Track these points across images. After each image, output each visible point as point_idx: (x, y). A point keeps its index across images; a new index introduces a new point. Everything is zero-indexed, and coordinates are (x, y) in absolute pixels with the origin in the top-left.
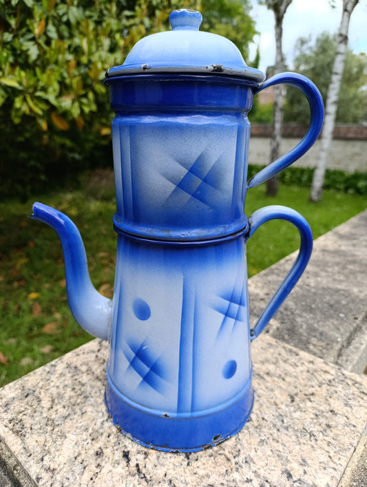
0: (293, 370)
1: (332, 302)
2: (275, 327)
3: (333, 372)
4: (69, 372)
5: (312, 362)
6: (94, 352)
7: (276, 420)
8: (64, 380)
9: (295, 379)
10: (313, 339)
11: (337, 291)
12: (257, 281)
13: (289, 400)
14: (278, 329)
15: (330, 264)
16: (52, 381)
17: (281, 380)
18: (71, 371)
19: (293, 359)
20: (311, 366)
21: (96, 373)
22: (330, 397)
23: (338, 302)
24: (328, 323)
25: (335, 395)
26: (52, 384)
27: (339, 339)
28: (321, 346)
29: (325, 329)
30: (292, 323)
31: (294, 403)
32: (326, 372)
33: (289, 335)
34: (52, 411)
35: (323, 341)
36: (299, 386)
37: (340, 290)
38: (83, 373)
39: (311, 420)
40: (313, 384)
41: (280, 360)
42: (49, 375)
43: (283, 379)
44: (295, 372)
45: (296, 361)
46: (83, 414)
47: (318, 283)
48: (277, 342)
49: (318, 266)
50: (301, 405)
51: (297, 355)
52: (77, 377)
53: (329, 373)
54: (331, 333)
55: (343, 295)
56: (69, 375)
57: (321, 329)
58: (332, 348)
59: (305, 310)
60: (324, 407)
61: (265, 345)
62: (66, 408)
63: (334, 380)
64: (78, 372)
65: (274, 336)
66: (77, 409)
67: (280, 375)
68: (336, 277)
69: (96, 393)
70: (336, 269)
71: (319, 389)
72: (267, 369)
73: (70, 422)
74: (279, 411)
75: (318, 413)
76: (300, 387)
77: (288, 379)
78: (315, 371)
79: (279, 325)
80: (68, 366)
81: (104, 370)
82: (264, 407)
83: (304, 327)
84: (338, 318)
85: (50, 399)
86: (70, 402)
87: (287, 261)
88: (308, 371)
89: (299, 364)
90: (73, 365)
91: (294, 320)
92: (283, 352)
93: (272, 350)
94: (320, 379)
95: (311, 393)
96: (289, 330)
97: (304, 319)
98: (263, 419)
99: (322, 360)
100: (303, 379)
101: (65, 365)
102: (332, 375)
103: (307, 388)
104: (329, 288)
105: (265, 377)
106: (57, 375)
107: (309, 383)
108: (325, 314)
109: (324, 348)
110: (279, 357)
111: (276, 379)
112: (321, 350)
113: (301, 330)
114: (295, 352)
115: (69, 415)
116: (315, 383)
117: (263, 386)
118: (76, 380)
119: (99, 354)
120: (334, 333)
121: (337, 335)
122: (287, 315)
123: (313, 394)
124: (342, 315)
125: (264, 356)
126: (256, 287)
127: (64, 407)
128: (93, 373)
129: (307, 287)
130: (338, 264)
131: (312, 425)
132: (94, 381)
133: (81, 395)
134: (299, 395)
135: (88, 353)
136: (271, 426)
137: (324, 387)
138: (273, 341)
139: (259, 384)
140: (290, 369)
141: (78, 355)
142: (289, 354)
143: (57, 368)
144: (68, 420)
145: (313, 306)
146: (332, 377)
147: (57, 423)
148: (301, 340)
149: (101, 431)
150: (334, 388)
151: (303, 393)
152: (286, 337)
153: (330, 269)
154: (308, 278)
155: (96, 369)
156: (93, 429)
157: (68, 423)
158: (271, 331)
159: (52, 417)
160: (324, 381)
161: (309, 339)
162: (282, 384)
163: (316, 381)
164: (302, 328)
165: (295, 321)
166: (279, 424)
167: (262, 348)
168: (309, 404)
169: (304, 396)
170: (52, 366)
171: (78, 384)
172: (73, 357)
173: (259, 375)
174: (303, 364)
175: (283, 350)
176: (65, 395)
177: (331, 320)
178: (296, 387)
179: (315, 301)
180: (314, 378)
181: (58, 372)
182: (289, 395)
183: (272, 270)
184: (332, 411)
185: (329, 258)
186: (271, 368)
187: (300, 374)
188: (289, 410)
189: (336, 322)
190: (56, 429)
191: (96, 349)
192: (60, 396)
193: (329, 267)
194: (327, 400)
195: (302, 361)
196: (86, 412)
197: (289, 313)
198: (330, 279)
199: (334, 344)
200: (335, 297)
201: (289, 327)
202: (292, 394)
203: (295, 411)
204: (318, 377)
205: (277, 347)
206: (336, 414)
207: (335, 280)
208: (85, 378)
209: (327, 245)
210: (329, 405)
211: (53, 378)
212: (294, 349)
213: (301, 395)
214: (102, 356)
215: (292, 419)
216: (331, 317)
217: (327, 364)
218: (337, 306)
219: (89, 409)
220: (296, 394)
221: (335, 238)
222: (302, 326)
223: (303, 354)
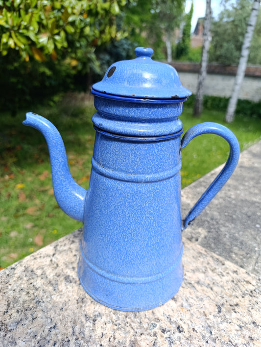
0: (220, 280)
1: (249, 214)
2: (203, 236)
3: (254, 282)
4: (26, 276)
5: (236, 272)
6: (49, 256)
7: (205, 331)
8: (21, 284)
9: (222, 289)
10: (235, 248)
11: (253, 203)
12: (188, 192)
13: (217, 310)
14: (205, 237)
15: (246, 179)
16: (10, 285)
17: (209, 290)
18: (28, 275)
19: (220, 269)
20: (235, 275)
21: (49, 277)
22: (252, 308)
23: (254, 214)
24: (247, 233)
25: (257, 306)
26: (10, 287)
27: (256, 249)
28: (242, 255)
29: (245, 239)
30: (217, 232)
31: (221, 314)
32: (248, 282)
33: (215, 244)
34: (7, 315)
35: (243, 250)
36: (224, 296)
37: (255, 202)
38: (37, 277)
39: (236, 332)
40: (237, 294)
41: (209, 269)
42: (8, 278)
43: (212, 289)
44: (221, 281)
45: (222, 271)
46: (33, 319)
47: (237, 195)
48: (206, 251)
49: (237, 180)
50: (227, 316)
51: (223, 264)
52: (32, 281)
53: (251, 283)
54: (250, 242)
55: (258, 207)
56: (25, 279)
57: (241, 239)
58: (250, 257)
59: (227, 221)
60: (247, 319)
61: (196, 254)
62: (19, 313)
63: (255, 290)
64: (34, 276)
65: (203, 245)
66: (29, 313)
67: (209, 285)
68: (252, 190)
69: (47, 297)
70: (252, 183)
71: (242, 300)
72: (198, 278)
73: (21, 328)
74: (208, 322)
75: (242, 325)
76: (226, 298)
77: (215, 288)
78: (239, 282)
79: (206, 234)
80: (26, 269)
81: (56, 275)
82: (194, 318)
83: (227, 236)
84: (255, 229)
85: (6, 303)
86: (23, 307)
87: (212, 174)
88: (233, 281)
89: (224, 274)
90: (30, 269)
91: (218, 229)
92: (212, 262)
93: (201, 259)
94: (244, 289)
95: (235, 303)
96: (214, 239)
97: (227, 229)
98: (194, 329)
99: (244, 271)
100: (229, 289)
101: (23, 268)
102: (253, 286)
103: (232, 298)
104: (246, 200)
105: (196, 285)
106: (15, 279)
107: (234, 294)
108: (244, 225)
109: (244, 258)
110: (208, 266)
111: (205, 288)
112: (241, 259)
113: (225, 239)
114: (221, 262)
115: (21, 320)
116: (239, 293)
117: (194, 296)
118: (31, 284)
119: (54, 259)
120: (253, 243)
121: (255, 245)
122: (213, 225)
123: (237, 305)
124: (258, 226)
125: (195, 265)
126: (187, 198)
127: (18, 311)
128: (47, 277)
129: (229, 199)
130: (253, 179)
131: (237, 338)
132: (46, 286)
133: (33, 300)
134: (225, 306)
135: (44, 257)
136: (201, 337)
137: (247, 297)
138: (202, 250)
139: (190, 293)
140: (217, 278)
141: (35, 259)
142: (216, 263)
143: (16, 271)
144: (20, 326)
145: (234, 216)
146: (254, 288)
147: (10, 328)
148: (225, 248)
149: (48, 338)
150: (255, 299)
151: (228, 303)
152: (213, 245)
153: (246, 184)
154: (229, 190)
155: (50, 273)
156: (41, 337)
157: (20, 328)
158: (200, 240)
159: (6, 322)
160: (246, 292)
161: (231, 248)
162: (210, 294)
163: (240, 291)
164: (225, 237)
165: (220, 230)
166: (208, 335)
167: (193, 257)
168: (234, 314)
169: (229, 306)
170: (12, 269)
171: (33, 288)
172: (31, 260)
173: (190, 284)
174: (228, 273)
175: (211, 259)
176: (20, 299)
177: (249, 231)
178: (222, 297)
179: (235, 211)
180: (238, 289)
181: (16, 275)
182: (216, 305)
183: (200, 182)
184: (254, 323)
185: (245, 174)
186: (201, 276)
187: (225, 284)
188: (217, 321)
189: (253, 233)
190: (8, 335)
191: (52, 254)
192: (16, 300)
193: (246, 181)
194: (249, 311)
195: (227, 271)
196: (36, 318)
197: (215, 223)
198: (247, 193)
199: (253, 254)
200: (252, 209)
201: (215, 236)
202: (219, 304)
203: (221, 323)
204: (242, 287)
205: (206, 256)
206: (257, 326)
207: (251, 193)
208: (39, 283)
209: (244, 162)
210: (252, 316)
211: (11, 281)
212: (221, 258)
213: (227, 306)
214: (56, 261)
215: (220, 331)
216: (249, 227)
217: (248, 274)
218: (254, 217)
219: (40, 314)
220: (223, 305)
221: (249, 156)
222: (225, 235)
223: (228, 264)
